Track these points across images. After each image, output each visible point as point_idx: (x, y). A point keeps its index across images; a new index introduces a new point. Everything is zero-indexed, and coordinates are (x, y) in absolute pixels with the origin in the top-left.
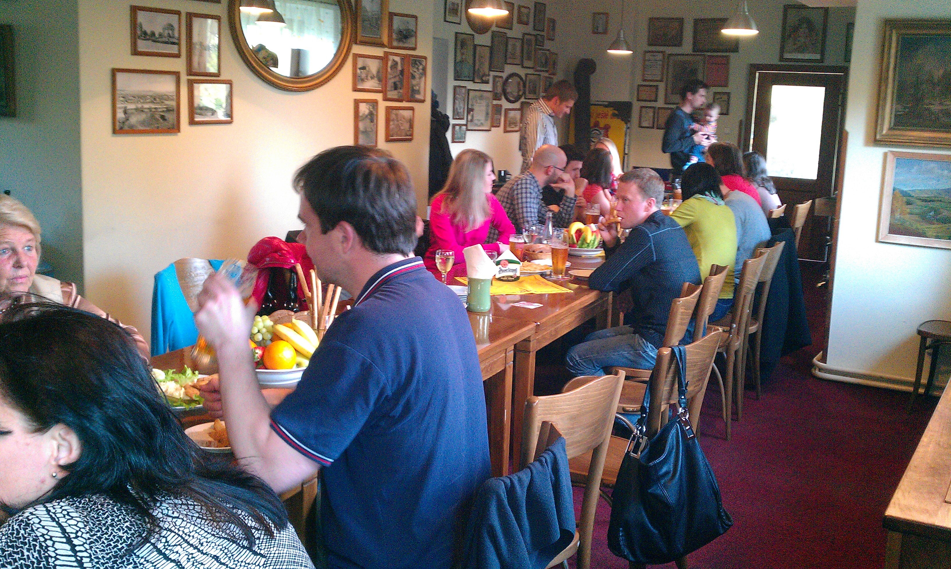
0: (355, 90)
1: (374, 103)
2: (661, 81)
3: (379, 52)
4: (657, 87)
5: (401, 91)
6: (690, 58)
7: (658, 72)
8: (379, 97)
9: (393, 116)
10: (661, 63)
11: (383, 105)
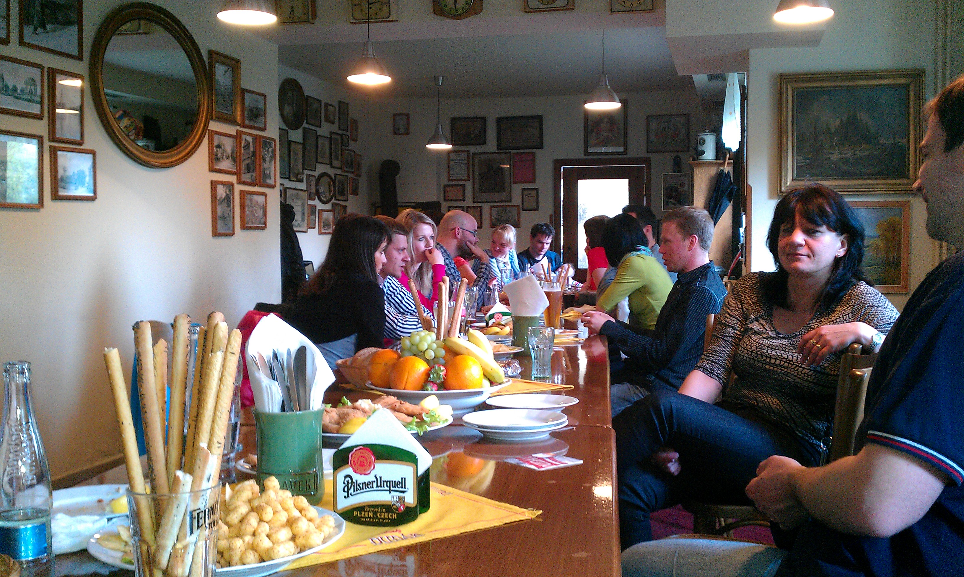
0: (212, 170)
1: (230, 186)
2: (468, 180)
3: (231, 130)
4: (464, 186)
5: (254, 174)
6: (494, 156)
7: (464, 171)
8: (233, 179)
9: (248, 202)
10: (466, 162)
11: (238, 188)
